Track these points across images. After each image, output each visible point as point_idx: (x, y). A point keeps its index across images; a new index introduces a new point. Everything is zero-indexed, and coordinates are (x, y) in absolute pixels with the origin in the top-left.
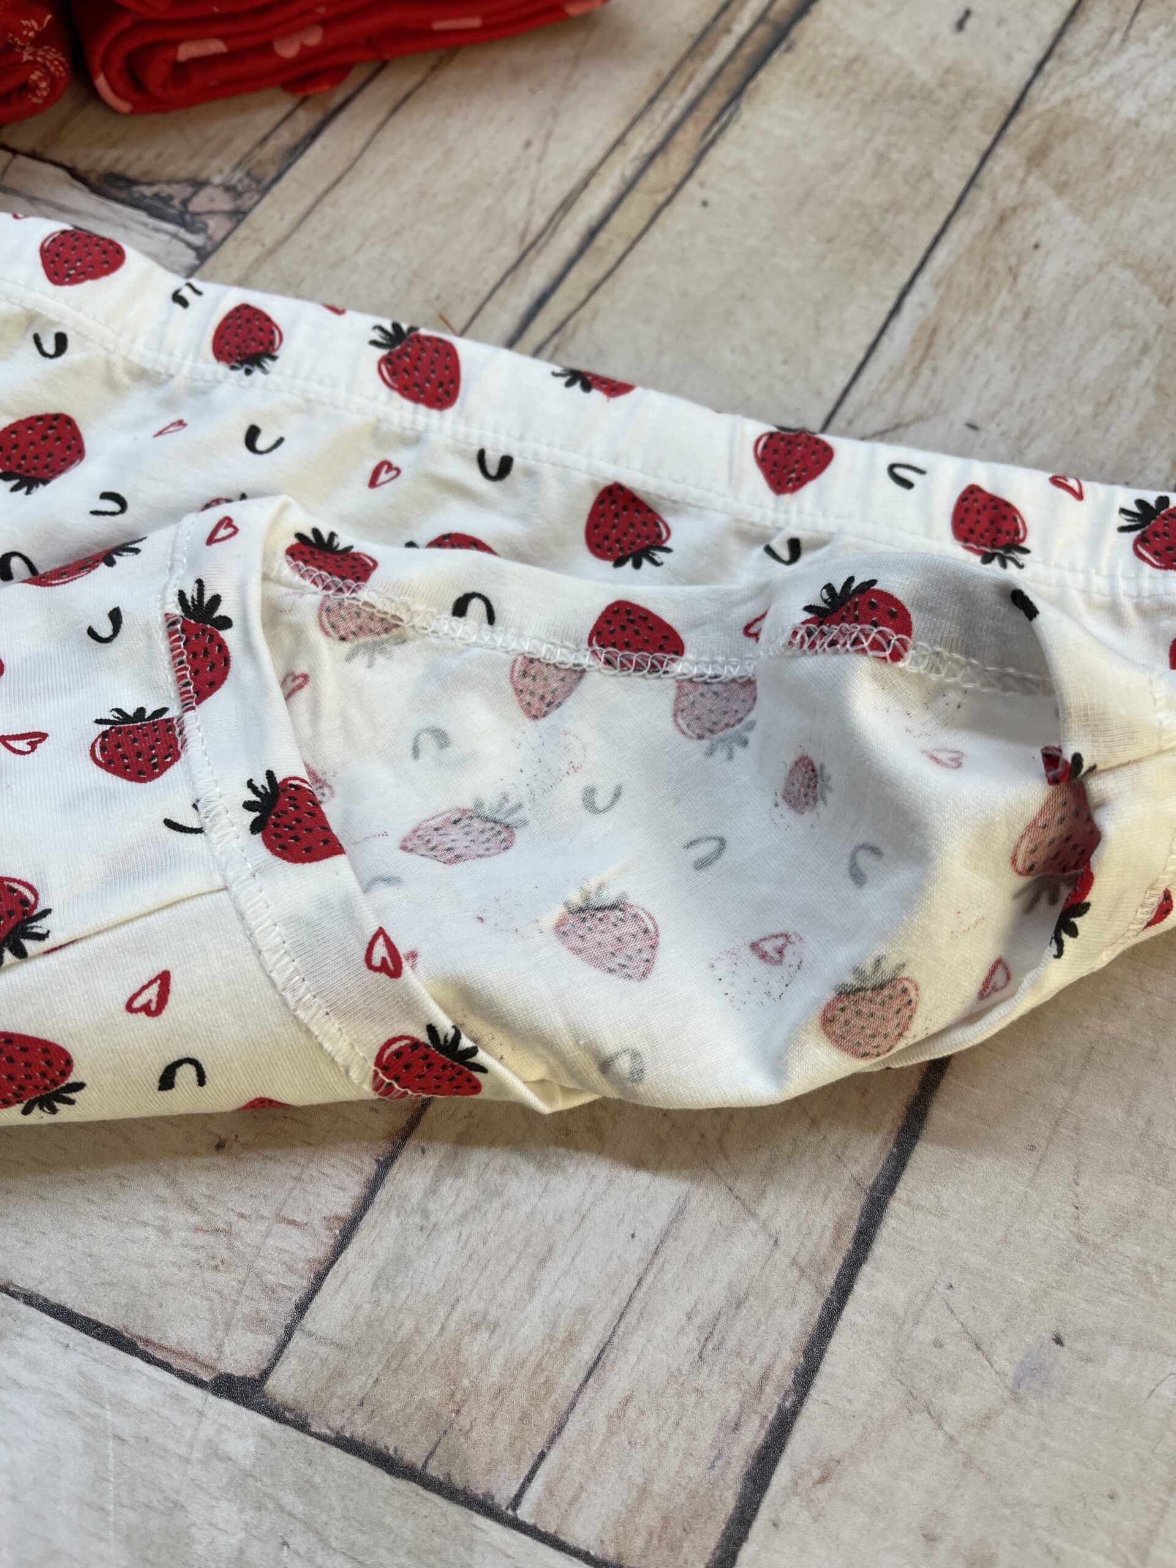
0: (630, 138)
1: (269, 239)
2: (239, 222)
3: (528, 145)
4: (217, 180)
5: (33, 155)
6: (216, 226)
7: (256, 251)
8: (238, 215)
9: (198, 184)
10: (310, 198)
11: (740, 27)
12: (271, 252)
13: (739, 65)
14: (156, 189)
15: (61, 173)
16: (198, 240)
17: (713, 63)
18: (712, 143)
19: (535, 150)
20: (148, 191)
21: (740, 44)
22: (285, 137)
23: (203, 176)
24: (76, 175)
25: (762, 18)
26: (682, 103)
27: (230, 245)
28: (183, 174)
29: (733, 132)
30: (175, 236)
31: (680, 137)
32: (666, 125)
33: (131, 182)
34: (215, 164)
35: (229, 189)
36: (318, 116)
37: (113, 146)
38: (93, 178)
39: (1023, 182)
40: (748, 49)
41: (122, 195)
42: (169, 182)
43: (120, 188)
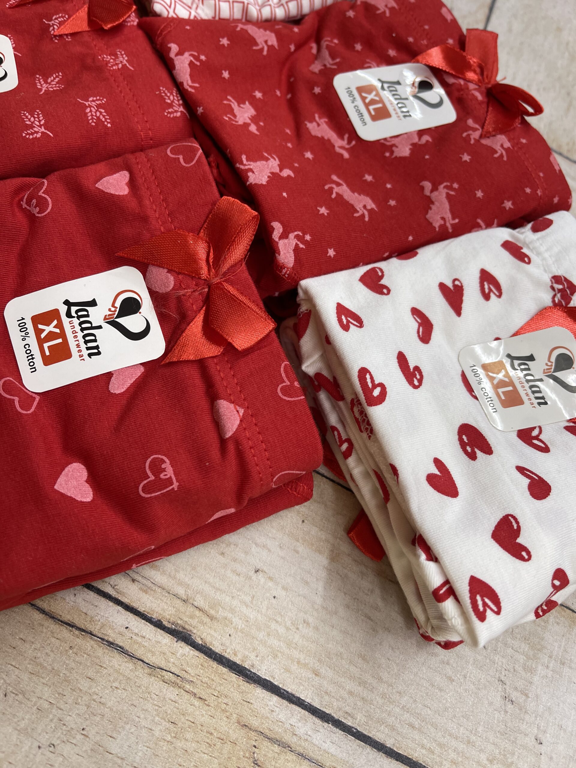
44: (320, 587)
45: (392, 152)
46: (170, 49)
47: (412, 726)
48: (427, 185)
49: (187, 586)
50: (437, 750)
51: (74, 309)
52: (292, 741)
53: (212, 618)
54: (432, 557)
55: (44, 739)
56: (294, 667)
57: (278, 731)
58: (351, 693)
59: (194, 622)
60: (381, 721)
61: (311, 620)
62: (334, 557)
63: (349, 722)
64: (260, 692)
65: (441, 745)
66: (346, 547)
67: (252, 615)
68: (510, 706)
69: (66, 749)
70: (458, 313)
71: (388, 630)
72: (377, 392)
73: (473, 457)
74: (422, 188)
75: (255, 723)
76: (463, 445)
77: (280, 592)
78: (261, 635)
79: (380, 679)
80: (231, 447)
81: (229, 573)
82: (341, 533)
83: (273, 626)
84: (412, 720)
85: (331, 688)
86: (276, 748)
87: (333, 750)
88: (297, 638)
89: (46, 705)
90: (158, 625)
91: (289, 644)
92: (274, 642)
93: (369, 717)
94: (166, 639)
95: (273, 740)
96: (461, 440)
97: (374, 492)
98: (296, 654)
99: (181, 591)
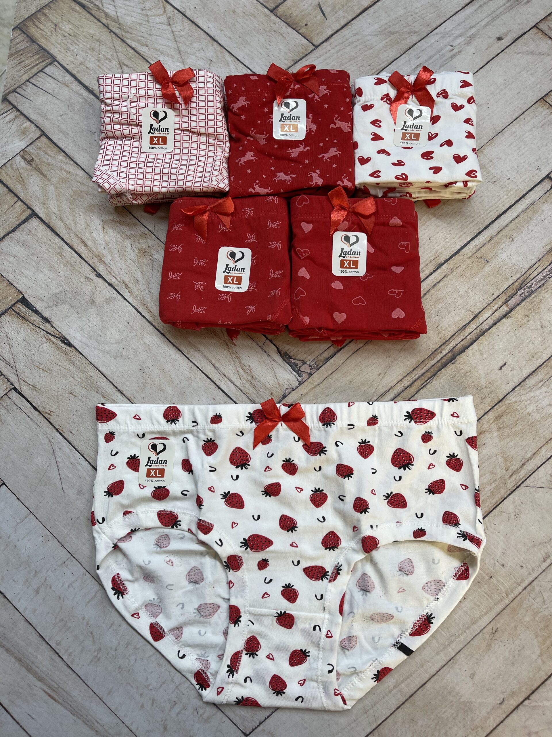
0: (403, 380)
1: (315, 384)
2: (310, 376)
3: (380, 374)
4: (308, 363)
5: (271, 341)
6: (305, 376)
7: (311, 386)
8: (310, 374)
9: (304, 363)
10: (327, 375)
11: (444, 353)
12: (314, 387)
13: (439, 365)
14: (295, 361)
15: (276, 349)
16: (300, 379)
17: (433, 362)
18: (423, 388)
19: (381, 377)
20: (293, 361)
21: (442, 358)
22: (326, 355)
23: (305, 361)
24: (279, 351)
25: (451, 351)
26: (420, 373)
27: (306, 383)
28: (301, 359)
29: (429, 386)
30: (295, 376)
31: (416, 383)
32: (414, 379)
33: (290, 357)
34: (309, 357)
35: (310, 366)
36: (336, 350)
37: (288, 344)
38: (282, 353)
39: (491, 424)
40: (443, 360)
41: (287, 360)
42: (298, 360)
43: (287, 358)
44: (441, 223)
45: (313, 131)
46: (251, 192)
47: (489, 213)
48: (332, 126)
49: (426, 260)
50: (498, 209)
51: (342, 255)
52: (479, 246)
53: (438, 256)
54: (455, 183)
55: (453, 309)
56: (460, 239)
57: (475, 249)
58: (474, 226)
59: (437, 261)
60: (484, 221)
61: (450, 229)
62: (434, 215)
63: (481, 230)
64: (463, 250)
65: (497, 207)
66: (432, 210)
67: (441, 245)
68: (496, 183)
69: (457, 304)
70: (383, 139)
71: (461, 208)
72: (404, 176)
73: (432, 158)
74: (332, 128)
75: (470, 255)
76: (427, 159)
77: (439, 235)
78: (448, 245)
79: (473, 216)
80: (405, 224)
81: (427, 247)
82: (428, 210)
83: (447, 240)
84: (487, 212)
85: (470, 231)
86: (479, 251)
87: (486, 237)
88: (453, 235)
89: (444, 306)
90: (434, 271)
91: (454, 238)
92: (451, 242)
93: (482, 224)
94: (439, 271)
95: (477, 251)
96: (425, 159)
97: (425, 192)
98: (457, 237)
99: (427, 262)
